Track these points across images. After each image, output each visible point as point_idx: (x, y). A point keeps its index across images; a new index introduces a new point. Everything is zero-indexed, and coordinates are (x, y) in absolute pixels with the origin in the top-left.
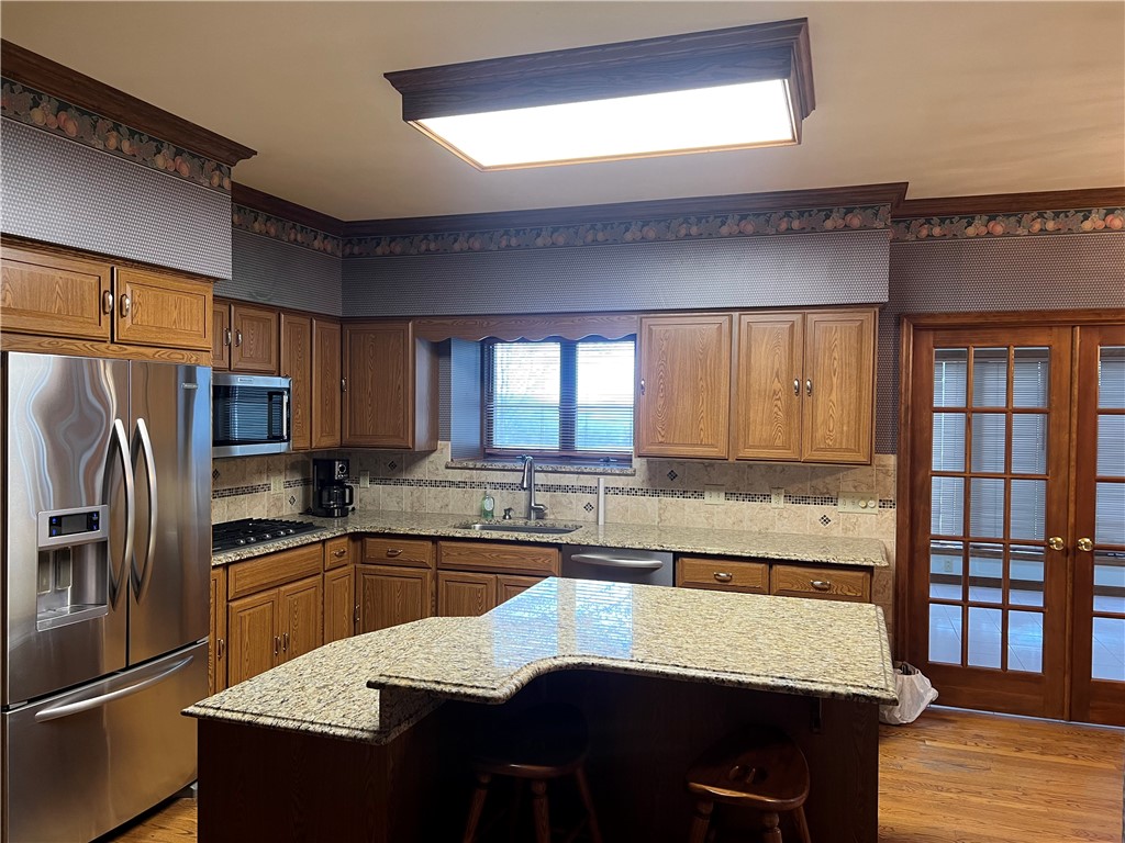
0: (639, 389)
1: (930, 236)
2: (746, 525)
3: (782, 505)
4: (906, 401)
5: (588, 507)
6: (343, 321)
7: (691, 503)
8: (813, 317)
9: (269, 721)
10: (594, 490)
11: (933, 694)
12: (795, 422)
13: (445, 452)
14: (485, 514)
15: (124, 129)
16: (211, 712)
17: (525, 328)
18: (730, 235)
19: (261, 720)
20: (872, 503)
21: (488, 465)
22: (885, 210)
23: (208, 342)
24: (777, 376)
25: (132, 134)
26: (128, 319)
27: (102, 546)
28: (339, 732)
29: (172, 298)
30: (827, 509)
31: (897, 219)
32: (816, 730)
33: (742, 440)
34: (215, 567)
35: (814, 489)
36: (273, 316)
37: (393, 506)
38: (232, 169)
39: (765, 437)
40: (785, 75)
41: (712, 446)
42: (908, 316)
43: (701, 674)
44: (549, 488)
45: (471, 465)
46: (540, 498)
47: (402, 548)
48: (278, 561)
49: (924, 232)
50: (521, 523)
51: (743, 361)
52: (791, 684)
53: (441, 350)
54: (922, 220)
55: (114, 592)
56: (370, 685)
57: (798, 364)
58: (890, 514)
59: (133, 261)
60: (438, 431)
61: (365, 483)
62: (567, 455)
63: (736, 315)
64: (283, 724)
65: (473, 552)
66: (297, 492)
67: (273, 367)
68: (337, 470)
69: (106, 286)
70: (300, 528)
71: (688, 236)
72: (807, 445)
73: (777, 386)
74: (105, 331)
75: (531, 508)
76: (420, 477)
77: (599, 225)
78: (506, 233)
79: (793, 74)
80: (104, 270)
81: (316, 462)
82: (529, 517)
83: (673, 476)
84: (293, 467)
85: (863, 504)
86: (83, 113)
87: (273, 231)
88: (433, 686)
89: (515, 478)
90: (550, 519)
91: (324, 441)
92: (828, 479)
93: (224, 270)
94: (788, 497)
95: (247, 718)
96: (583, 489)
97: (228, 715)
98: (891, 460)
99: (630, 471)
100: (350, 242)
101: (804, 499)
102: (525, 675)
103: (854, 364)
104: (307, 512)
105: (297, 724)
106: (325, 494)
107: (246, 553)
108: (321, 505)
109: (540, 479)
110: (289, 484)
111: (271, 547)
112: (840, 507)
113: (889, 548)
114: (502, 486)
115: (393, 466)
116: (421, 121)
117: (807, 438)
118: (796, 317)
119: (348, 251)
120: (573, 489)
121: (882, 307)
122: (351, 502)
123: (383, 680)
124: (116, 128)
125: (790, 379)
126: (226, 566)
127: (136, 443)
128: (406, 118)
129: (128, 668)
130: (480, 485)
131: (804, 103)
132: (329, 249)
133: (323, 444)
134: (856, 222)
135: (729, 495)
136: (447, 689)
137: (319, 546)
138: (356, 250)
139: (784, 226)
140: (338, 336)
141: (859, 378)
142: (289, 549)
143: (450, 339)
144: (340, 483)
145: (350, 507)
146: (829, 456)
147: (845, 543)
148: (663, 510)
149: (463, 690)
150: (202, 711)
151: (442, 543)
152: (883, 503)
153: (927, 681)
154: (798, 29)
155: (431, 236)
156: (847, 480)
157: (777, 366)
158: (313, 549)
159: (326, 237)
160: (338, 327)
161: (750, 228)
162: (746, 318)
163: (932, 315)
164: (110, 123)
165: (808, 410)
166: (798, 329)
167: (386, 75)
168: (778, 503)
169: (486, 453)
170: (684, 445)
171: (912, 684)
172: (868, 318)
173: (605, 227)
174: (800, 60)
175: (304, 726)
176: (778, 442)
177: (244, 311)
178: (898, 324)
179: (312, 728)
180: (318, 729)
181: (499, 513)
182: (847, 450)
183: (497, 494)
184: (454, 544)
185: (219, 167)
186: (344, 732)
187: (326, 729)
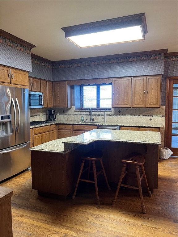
0: (113, 94)
1: (173, 60)
2: (134, 121)
3: (142, 117)
4: (167, 95)
5: (102, 118)
6: (53, 82)
7: (123, 117)
8: (148, 78)
9: (44, 150)
10: (104, 115)
11: (172, 153)
12: (145, 100)
13: (74, 108)
14: (82, 120)
15: (11, 41)
16: (33, 149)
17: (89, 82)
18: (131, 61)
19: (43, 150)
20: (160, 116)
21: (82, 110)
22: (163, 55)
23: (28, 84)
24: (141, 90)
25: (12, 42)
26: (13, 79)
27: (10, 122)
28: (57, 152)
29: (21, 75)
30: (151, 117)
31: (166, 57)
32: (146, 153)
33: (134, 103)
34: (31, 128)
35: (148, 113)
36: (39, 81)
37: (64, 119)
38: (31, 50)
39: (138, 102)
40: (140, 25)
41: (128, 105)
42: (168, 77)
43: (124, 141)
44: (95, 115)
45: (79, 111)
46: (93, 117)
47: (66, 126)
48: (42, 128)
49: (172, 60)
50: (89, 122)
51: (134, 87)
52: (141, 142)
53: (72, 87)
54: (171, 57)
55: (13, 131)
56: (62, 143)
57: (145, 87)
58: (164, 118)
59: (14, 68)
60: (72, 104)
61: (58, 115)
62: (98, 108)
63: (132, 78)
64: (47, 151)
65: (80, 127)
66: (45, 116)
67: (40, 91)
68: (53, 112)
69: (9, 73)
70: (46, 122)
71: (122, 62)
72: (147, 104)
73: (141, 92)
74: (9, 81)
75: (91, 119)
76: (69, 113)
77: (104, 60)
78: (85, 62)
79: (142, 24)
80: (8, 69)
81: (48, 110)
82: (91, 121)
83: (120, 112)
84: (44, 111)
85: (158, 116)
86: (3, 38)
87: (39, 63)
88: (74, 142)
89: (88, 113)
90: (95, 121)
91: (50, 106)
92: (151, 111)
93: (30, 70)
94: (143, 115)
95: (40, 150)
96: (101, 115)
97: (36, 150)
98: (164, 107)
99: (111, 111)
100: (54, 65)
101: (147, 115)
102: (91, 141)
103: (157, 87)
104: (47, 120)
105: (49, 151)
106: (50, 117)
107: (36, 126)
108: (50, 119)
109: (93, 113)
110: (43, 115)
111: (41, 125)
112: (154, 117)
113: (163, 125)
114: (85, 115)
115: (63, 111)
116: (68, 37)
117: (147, 102)
118: (145, 78)
119: (53, 67)
120: (99, 115)
121: (162, 75)
122: (55, 118)
123: (65, 142)
124: (9, 41)
125: (143, 90)
126: (33, 128)
127: (16, 103)
128: (66, 37)
129: (16, 145)
130: (81, 114)
131: (145, 31)
132: (50, 67)
133: (50, 107)
134: (157, 58)
135: (131, 115)
136: (77, 143)
137: (50, 126)
138: (55, 67)
139: (142, 59)
140: (52, 85)
141: (158, 90)
142: (44, 126)
143: (74, 85)
144: (53, 114)
145: (55, 119)
146: (151, 106)
147: (155, 124)
148: (118, 118)
149: (79, 143)
150: (32, 149)
151: (74, 125)
152: (163, 116)
153: (171, 151)
154: (143, 15)
155: (70, 64)
156: (155, 111)
157: (141, 88)
158: (49, 126)
159: (49, 65)
160: (52, 83)
161: (135, 60)
162: (135, 78)
163: (173, 77)
164: (8, 40)
165: (147, 97)
166: (145, 80)
167: (61, 28)
168: (141, 116)
169: (82, 108)
170: (122, 105)
171: (168, 151)
172: (159, 78)
173: (105, 60)
174: (144, 22)
175: (50, 151)
176: (141, 104)
177: (34, 79)
178: (166, 79)
179: (52, 151)
180: (53, 151)
181: (85, 120)
182: (155, 105)
183: (85, 116)
184: (76, 125)
185: (29, 49)
186: (58, 152)
187: (55, 151)
